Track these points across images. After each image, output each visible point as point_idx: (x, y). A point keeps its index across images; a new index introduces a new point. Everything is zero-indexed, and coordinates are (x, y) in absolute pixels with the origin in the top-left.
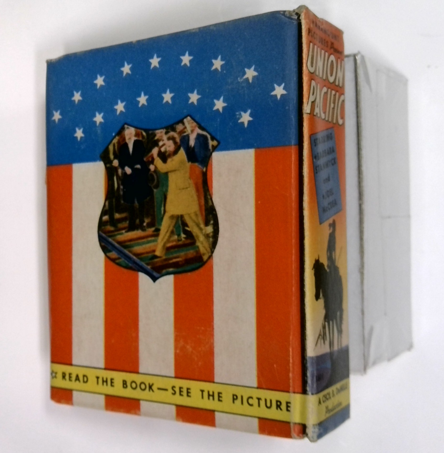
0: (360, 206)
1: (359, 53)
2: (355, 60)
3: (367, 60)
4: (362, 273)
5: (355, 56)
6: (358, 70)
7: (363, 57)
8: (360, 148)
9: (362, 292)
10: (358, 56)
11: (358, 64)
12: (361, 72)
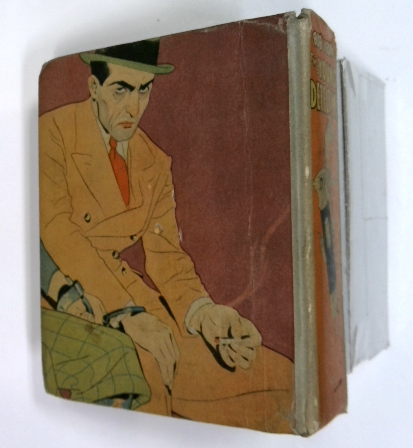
0: (347, 208)
1: (345, 59)
2: (341, 66)
3: (352, 65)
4: (348, 274)
5: (340, 61)
6: (344, 76)
7: (348, 63)
8: (347, 152)
9: (349, 293)
10: (343, 61)
11: (343, 69)
12: (346, 77)
